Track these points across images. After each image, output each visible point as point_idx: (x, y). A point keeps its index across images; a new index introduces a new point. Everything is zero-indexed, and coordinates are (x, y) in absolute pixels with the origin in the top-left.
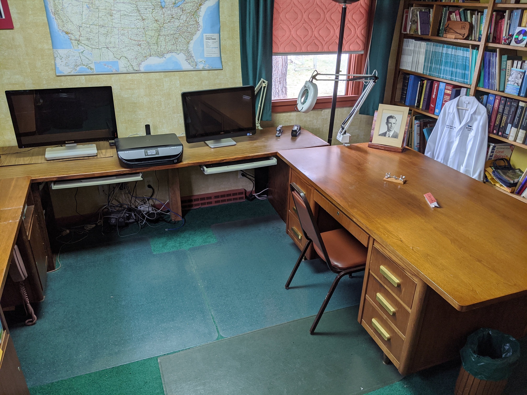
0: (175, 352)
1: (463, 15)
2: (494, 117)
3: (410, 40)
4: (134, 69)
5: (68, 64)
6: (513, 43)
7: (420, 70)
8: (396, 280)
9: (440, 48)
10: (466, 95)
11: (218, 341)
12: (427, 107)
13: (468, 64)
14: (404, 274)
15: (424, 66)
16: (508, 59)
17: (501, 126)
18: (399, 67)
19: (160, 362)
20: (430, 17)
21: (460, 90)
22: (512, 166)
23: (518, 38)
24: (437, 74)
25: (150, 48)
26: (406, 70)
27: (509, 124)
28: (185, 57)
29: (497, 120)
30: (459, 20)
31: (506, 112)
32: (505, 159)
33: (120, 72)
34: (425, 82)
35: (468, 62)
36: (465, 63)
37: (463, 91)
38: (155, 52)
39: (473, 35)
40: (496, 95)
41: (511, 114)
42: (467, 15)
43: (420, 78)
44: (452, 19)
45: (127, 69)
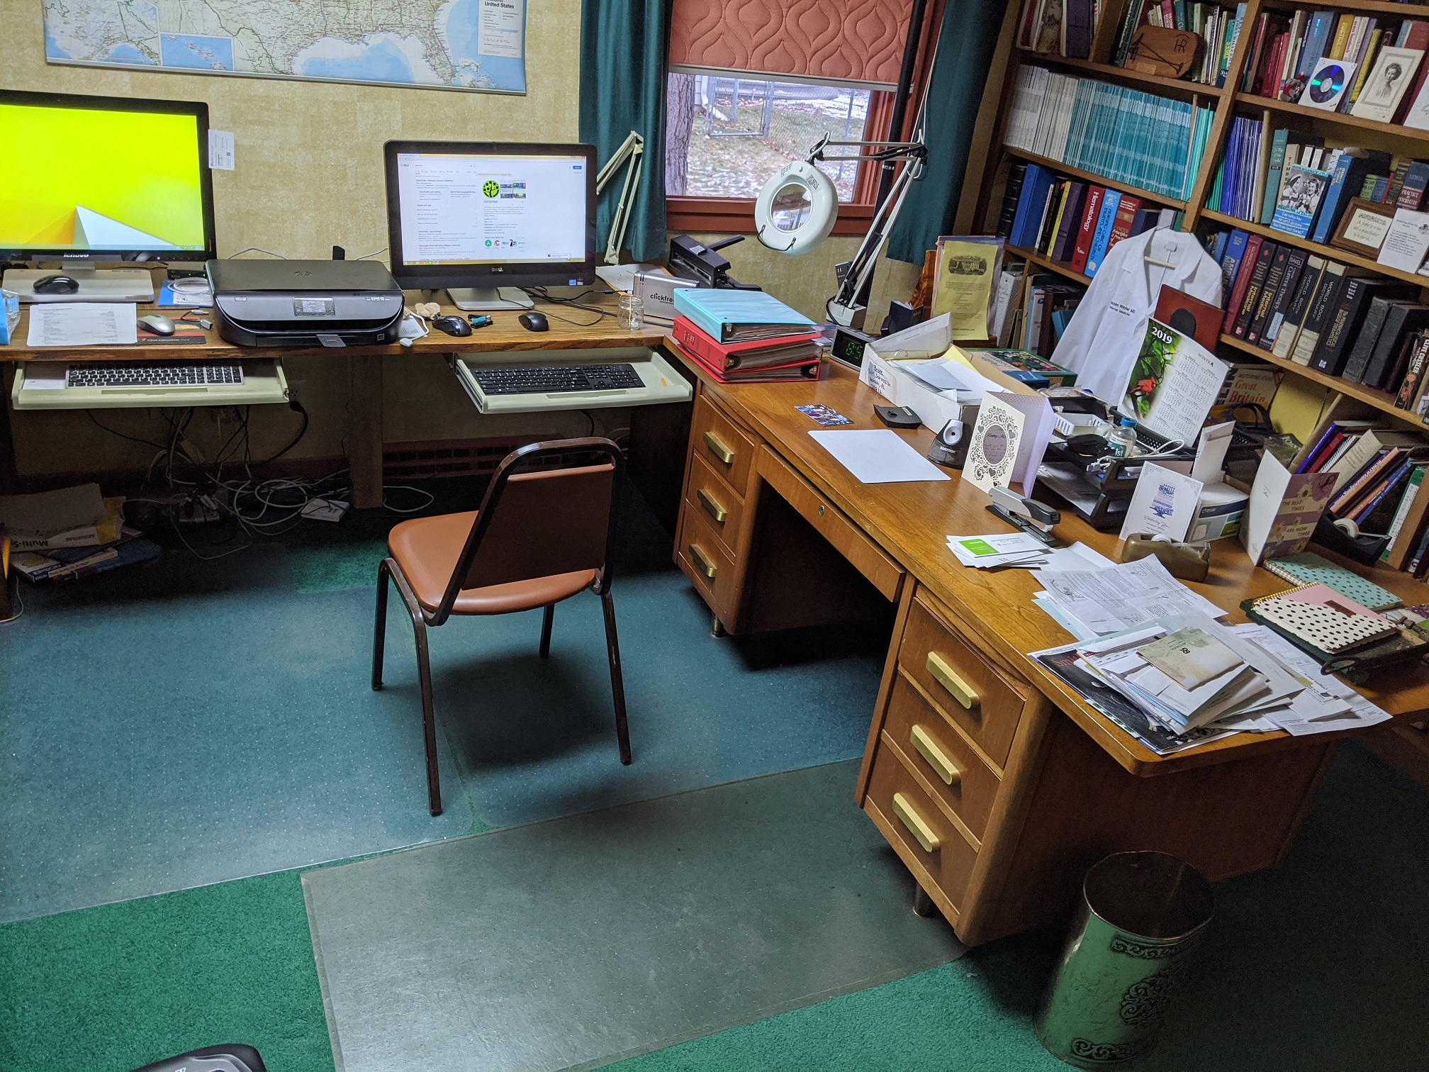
0: (351, 861)
1: (1182, 14)
2: (1239, 290)
3: (1038, 70)
4: (274, 68)
5: (84, 32)
6: (1306, 100)
7: (1056, 154)
8: (968, 691)
9: (1115, 96)
10: (1173, 227)
11: (472, 835)
12: (1067, 254)
13: (1184, 147)
14: (993, 676)
15: (1069, 141)
16: (1290, 140)
17: (1257, 318)
18: (1002, 141)
19: (308, 886)
20: (1094, 11)
21: (1158, 215)
22: (1274, 427)
23: (1319, 87)
24: (1102, 168)
25: (325, 13)
26: (1018, 150)
27: (1277, 313)
28: (421, 49)
29: (1248, 300)
30: (1172, 27)
31: (1273, 281)
32: (1259, 406)
33: (233, 72)
34: (1068, 185)
35: (1185, 139)
36: (1175, 143)
37: (1166, 216)
38: (337, 26)
39: (1204, 69)
40: (1251, 233)
41: (1284, 287)
42: (1192, 16)
43: (1053, 173)
44: (1151, 22)
45: (255, 64)
